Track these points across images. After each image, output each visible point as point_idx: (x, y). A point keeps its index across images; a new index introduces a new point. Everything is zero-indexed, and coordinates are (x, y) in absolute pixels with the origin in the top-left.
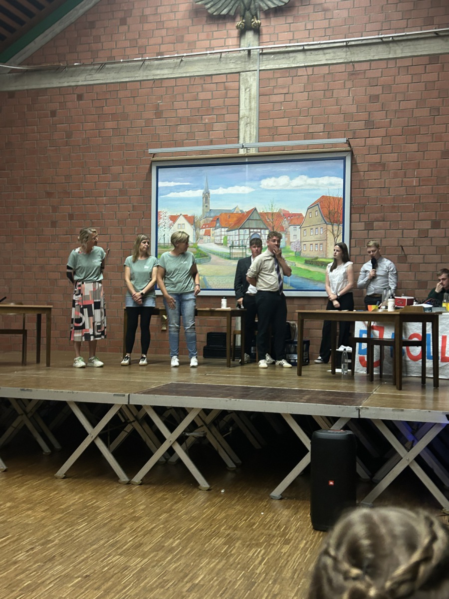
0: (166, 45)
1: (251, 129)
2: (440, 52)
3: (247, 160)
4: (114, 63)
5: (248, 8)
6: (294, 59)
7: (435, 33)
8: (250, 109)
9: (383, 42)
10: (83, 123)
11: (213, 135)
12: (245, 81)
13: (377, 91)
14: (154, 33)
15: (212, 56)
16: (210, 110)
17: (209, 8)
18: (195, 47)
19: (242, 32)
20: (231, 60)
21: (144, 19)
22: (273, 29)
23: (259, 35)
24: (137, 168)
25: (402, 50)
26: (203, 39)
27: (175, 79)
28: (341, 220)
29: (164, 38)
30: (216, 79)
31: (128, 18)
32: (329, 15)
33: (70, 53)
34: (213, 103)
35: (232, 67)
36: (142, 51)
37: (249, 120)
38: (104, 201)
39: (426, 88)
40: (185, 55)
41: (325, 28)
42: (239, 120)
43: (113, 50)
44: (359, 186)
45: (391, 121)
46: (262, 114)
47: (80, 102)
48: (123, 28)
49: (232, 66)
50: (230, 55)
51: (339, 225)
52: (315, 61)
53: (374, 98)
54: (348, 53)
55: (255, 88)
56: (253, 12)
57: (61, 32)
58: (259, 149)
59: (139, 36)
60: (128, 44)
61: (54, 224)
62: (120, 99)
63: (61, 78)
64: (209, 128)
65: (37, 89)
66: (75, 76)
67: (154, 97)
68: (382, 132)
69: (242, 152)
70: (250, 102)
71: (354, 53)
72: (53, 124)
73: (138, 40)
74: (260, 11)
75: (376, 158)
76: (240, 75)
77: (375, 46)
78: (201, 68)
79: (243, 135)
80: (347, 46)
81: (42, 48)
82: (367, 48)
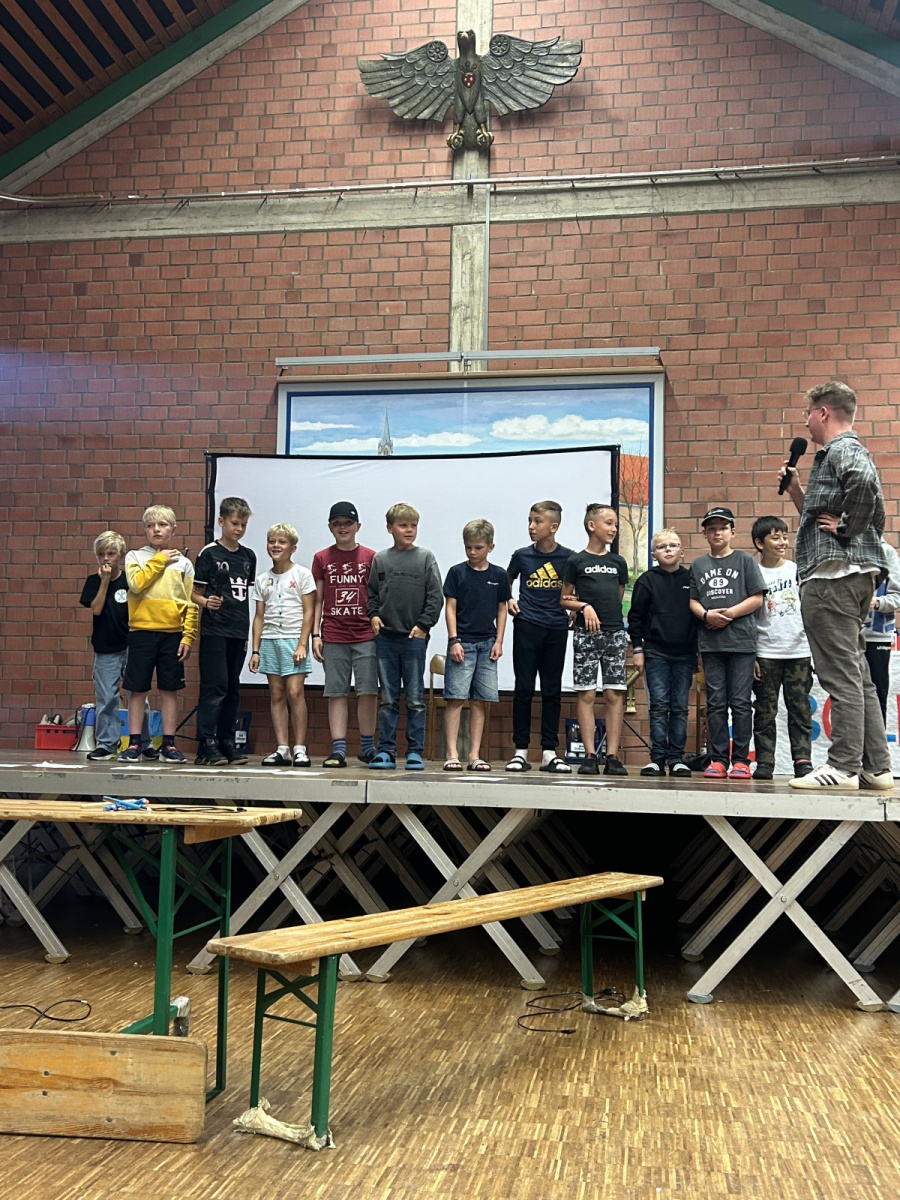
0: (310, 170)
1: (472, 327)
2: (823, 202)
3: (465, 386)
4: (206, 198)
5: (470, 110)
6: (556, 205)
7: (814, 168)
8: (472, 292)
9: (718, 181)
10: (139, 308)
11: (399, 338)
12: (463, 241)
13: (710, 266)
14: (287, 148)
15: (398, 194)
16: (394, 291)
17: (395, 106)
18: (367, 175)
19: (457, 154)
20: (435, 202)
21: (266, 120)
22: (516, 149)
23: (489, 160)
24: (247, 394)
25: (755, 196)
26: (381, 161)
27: (325, 234)
28: (646, 498)
29: (305, 157)
30: (405, 236)
31: (235, 119)
32: (619, 130)
33: (117, 177)
34: (400, 279)
35: (438, 215)
36: (263, 177)
37: (469, 312)
38: (180, 456)
39: (799, 265)
40: (348, 188)
41: (614, 153)
42: (450, 310)
43: (204, 176)
44: (680, 437)
45: (736, 321)
46: (496, 302)
47: (136, 268)
48: (226, 137)
49: (438, 213)
50: (434, 192)
51: (641, 508)
52: (594, 210)
53: (705, 280)
54: (658, 198)
55: (482, 254)
56: (480, 117)
57: (102, 137)
58: (489, 364)
59: (257, 151)
60: (234, 165)
61: (74, 499)
62: (217, 265)
63: (99, 222)
64: (391, 325)
65: (52, 241)
66: (126, 220)
67: (285, 264)
68: (720, 340)
69: (455, 369)
70: (472, 279)
71: (667, 199)
72: (78, 309)
73: (255, 159)
74: (491, 116)
75: (709, 388)
76: (452, 229)
77: (706, 188)
78: (378, 215)
79: (458, 340)
80: (654, 186)
81: (62, 166)
82: (691, 190)
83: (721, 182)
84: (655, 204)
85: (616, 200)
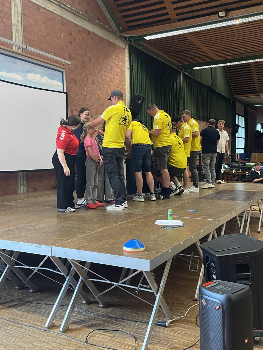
1: (19, 35)
2: (90, 30)
3: (19, 57)
7: (89, 19)
8: (18, 21)
13: (72, 39)
25: (79, 21)
37: (17, 29)
42: (12, 25)
46: (25, 29)
52: (48, 7)
53: (71, 43)
55: (20, 8)
68: (74, 63)
70: (17, 16)
75: (73, 77)
77: (70, 13)
79: (15, 38)
80: (60, 6)
82: (67, 12)
83: (73, 13)
84: (61, 13)
85: (52, 6)
